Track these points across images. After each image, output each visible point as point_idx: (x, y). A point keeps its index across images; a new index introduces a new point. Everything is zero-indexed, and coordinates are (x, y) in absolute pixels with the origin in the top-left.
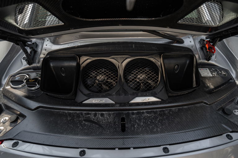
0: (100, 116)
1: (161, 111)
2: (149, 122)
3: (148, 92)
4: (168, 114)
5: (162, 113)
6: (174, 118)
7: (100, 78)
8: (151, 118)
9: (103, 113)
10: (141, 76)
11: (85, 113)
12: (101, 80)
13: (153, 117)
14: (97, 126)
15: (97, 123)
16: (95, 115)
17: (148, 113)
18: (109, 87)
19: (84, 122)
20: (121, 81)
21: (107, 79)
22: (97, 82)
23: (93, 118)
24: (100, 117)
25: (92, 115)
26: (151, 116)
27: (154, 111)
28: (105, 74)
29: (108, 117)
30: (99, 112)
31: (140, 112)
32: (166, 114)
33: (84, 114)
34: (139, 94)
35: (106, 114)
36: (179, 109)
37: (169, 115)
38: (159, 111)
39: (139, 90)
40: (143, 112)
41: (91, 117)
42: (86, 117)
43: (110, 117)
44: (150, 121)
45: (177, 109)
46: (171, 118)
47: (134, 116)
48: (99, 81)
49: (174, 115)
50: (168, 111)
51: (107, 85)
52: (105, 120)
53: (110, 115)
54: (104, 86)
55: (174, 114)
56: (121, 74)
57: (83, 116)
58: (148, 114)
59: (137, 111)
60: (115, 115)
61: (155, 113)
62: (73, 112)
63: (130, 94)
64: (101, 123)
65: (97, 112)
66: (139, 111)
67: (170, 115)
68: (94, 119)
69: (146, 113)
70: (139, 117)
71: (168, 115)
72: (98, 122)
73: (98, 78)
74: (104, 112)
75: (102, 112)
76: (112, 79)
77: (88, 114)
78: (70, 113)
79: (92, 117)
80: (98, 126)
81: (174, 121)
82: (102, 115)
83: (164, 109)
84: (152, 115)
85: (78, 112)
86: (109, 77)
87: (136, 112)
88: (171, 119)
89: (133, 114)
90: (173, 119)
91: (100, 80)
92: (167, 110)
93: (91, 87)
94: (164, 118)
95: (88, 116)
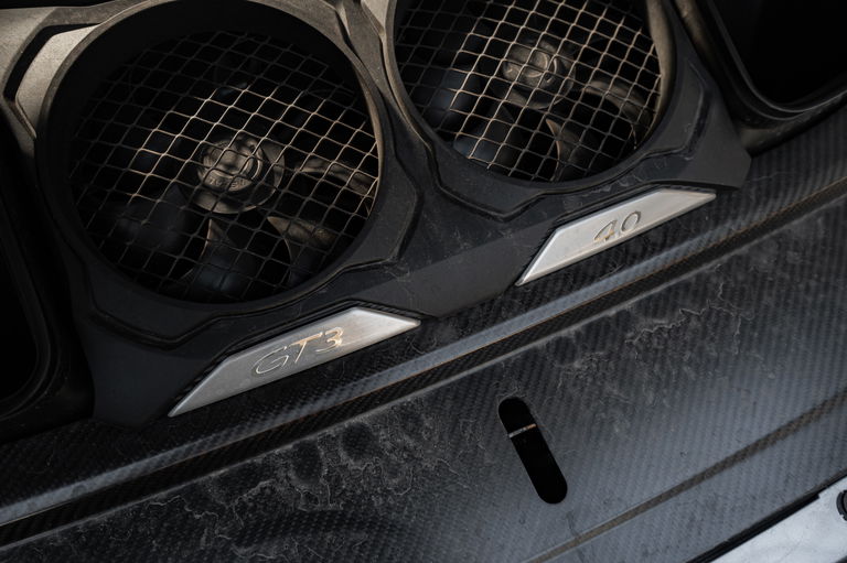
0: (343, 454)
1: (726, 270)
2: (685, 369)
3: (623, 166)
4: (779, 273)
5: (741, 277)
6: (827, 284)
7: (231, 166)
8: (688, 337)
9: (362, 427)
10: (533, 66)
11: (223, 481)
12: (246, 183)
13: (694, 323)
14: (354, 536)
15: (343, 514)
16: (307, 463)
17: (653, 308)
18: (335, 221)
19: (241, 551)
20: (410, 145)
21: (292, 159)
22: (221, 209)
23: (303, 487)
24: (352, 464)
25: (280, 474)
26: (685, 326)
27: (687, 285)
28: (258, 127)
29: (411, 443)
30: (330, 431)
31: (606, 321)
32: (765, 275)
33: (216, 495)
34: (571, 202)
35: (386, 420)
36: (827, 215)
37: (787, 277)
38: (718, 274)
39: (549, 170)
40: (619, 314)
41: (280, 489)
42: (243, 509)
43: (419, 438)
44: (690, 363)
45: (820, 221)
46: (808, 289)
47: (576, 365)
48: (232, 199)
49: (817, 264)
50: (773, 250)
51: (312, 213)
52: (394, 474)
53: (417, 421)
54: (290, 228)
55: (813, 260)
56: (385, 91)
57: (221, 511)
58: (655, 315)
59: (586, 322)
60: (448, 405)
61: (700, 291)
62: (112, 512)
63: (507, 220)
64: (378, 502)
65: (309, 438)
66: (595, 318)
67: (792, 273)
68: (308, 496)
69: (646, 314)
70: (609, 357)
71: (782, 280)
72: (348, 504)
73: (213, 176)
74: (362, 419)
75: (346, 424)
76: (328, 151)
77: (252, 475)
78: (92, 530)
79: (290, 486)
80: (363, 536)
81: (833, 304)
82: (358, 442)
83: (744, 249)
84: (689, 316)
85: (163, 494)
86: (305, 142)
87: (578, 334)
88: (810, 299)
89: (564, 350)
90: (821, 296)
91: (236, 187)
92: (759, 247)
93: (184, 266)
94: (767, 307)
95: (255, 491)
